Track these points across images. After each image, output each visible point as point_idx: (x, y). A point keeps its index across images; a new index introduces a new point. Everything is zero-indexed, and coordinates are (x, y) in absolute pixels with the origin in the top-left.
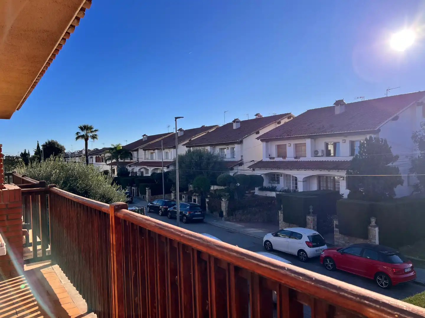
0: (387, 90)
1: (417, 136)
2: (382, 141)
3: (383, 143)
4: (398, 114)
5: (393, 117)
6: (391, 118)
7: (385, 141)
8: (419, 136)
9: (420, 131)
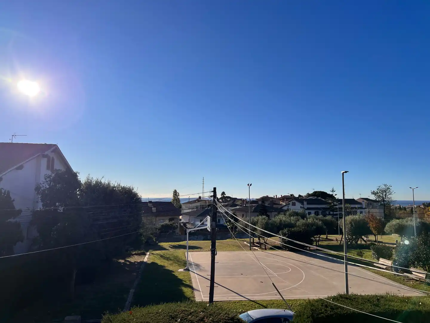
0: (12, 136)
1: (41, 188)
2: (5, 194)
3: (5, 195)
4: (23, 163)
5: (18, 165)
6: (16, 167)
7: (9, 192)
8: (42, 188)
9: (44, 183)
